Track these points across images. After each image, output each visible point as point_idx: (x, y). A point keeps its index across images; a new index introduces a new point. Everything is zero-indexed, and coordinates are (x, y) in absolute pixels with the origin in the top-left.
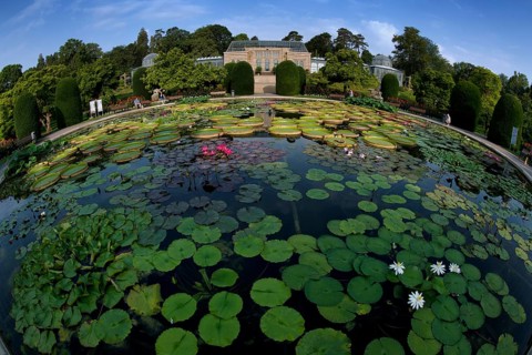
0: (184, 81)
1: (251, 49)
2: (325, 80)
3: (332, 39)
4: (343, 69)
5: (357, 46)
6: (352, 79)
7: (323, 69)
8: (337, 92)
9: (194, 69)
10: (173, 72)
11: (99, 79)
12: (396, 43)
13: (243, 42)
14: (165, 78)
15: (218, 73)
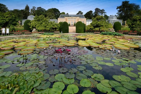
0: (45, 27)
1: (67, 18)
2: (92, 27)
3: (93, 13)
4: (99, 23)
5: (102, 14)
6: (102, 26)
7: (91, 24)
8: (97, 31)
9: (49, 23)
10: (41, 23)
11: (7, 20)
12: (118, 10)
13: (64, 15)
14: (38, 25)
15: (57, 25)
